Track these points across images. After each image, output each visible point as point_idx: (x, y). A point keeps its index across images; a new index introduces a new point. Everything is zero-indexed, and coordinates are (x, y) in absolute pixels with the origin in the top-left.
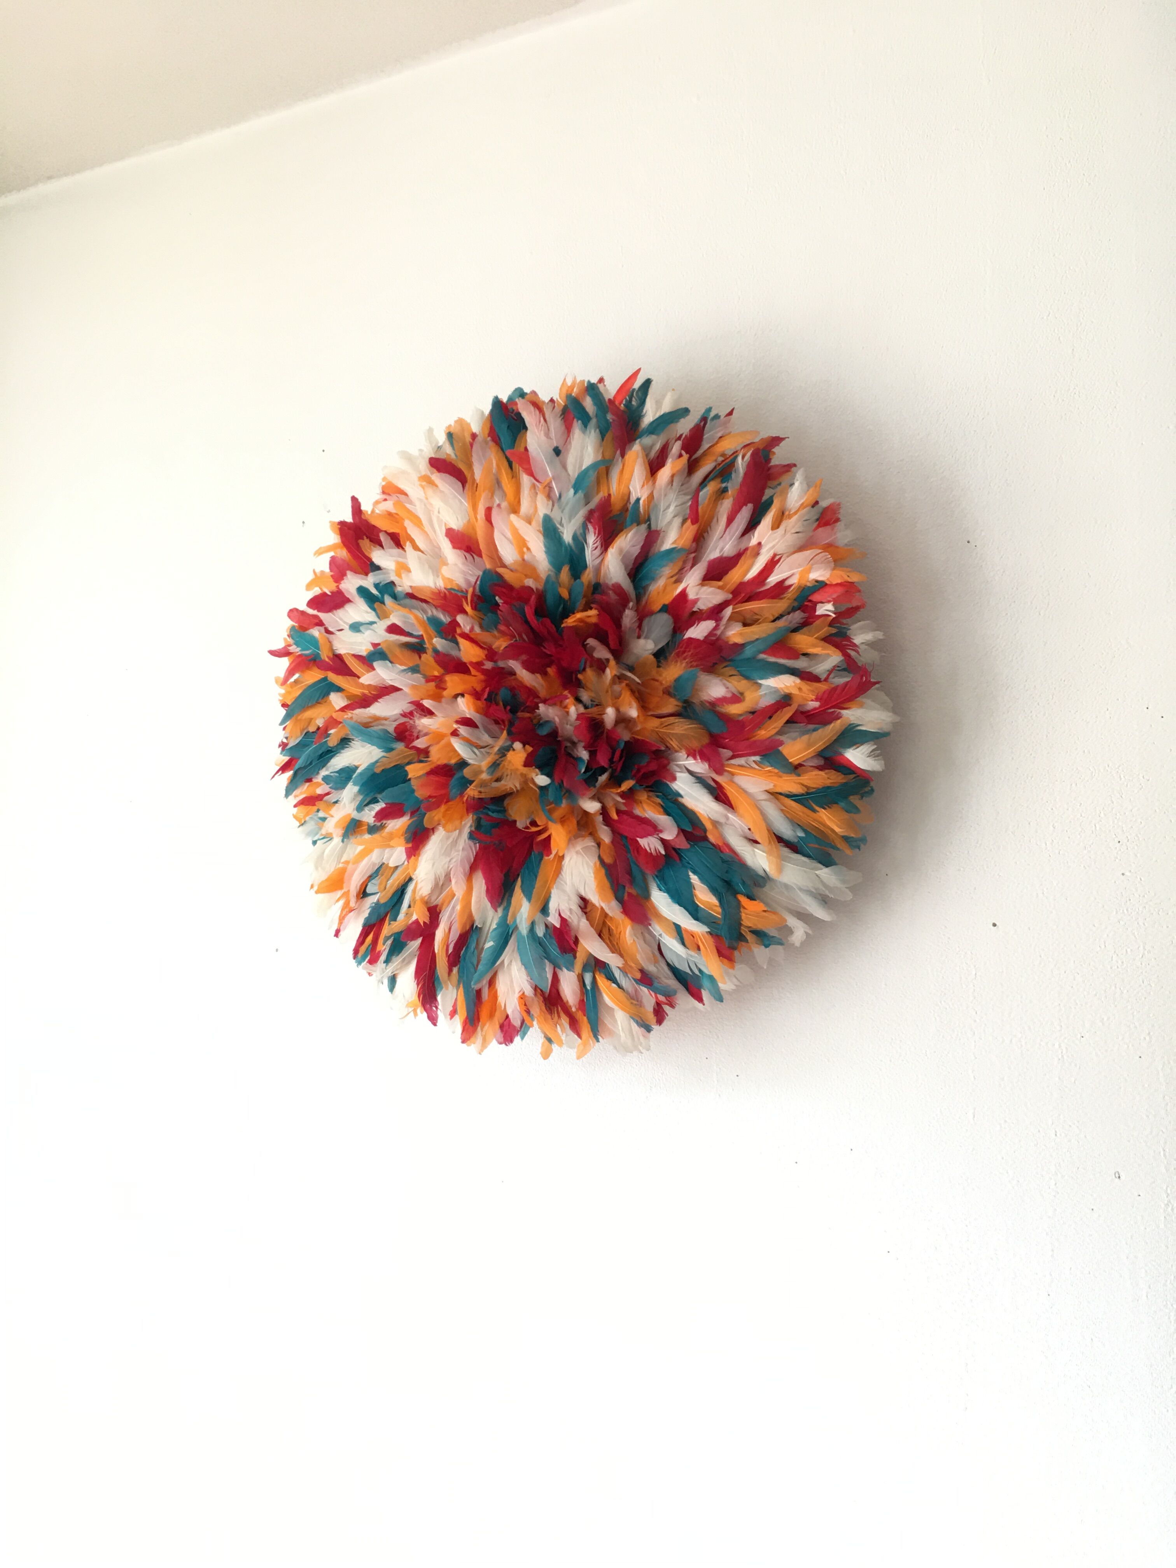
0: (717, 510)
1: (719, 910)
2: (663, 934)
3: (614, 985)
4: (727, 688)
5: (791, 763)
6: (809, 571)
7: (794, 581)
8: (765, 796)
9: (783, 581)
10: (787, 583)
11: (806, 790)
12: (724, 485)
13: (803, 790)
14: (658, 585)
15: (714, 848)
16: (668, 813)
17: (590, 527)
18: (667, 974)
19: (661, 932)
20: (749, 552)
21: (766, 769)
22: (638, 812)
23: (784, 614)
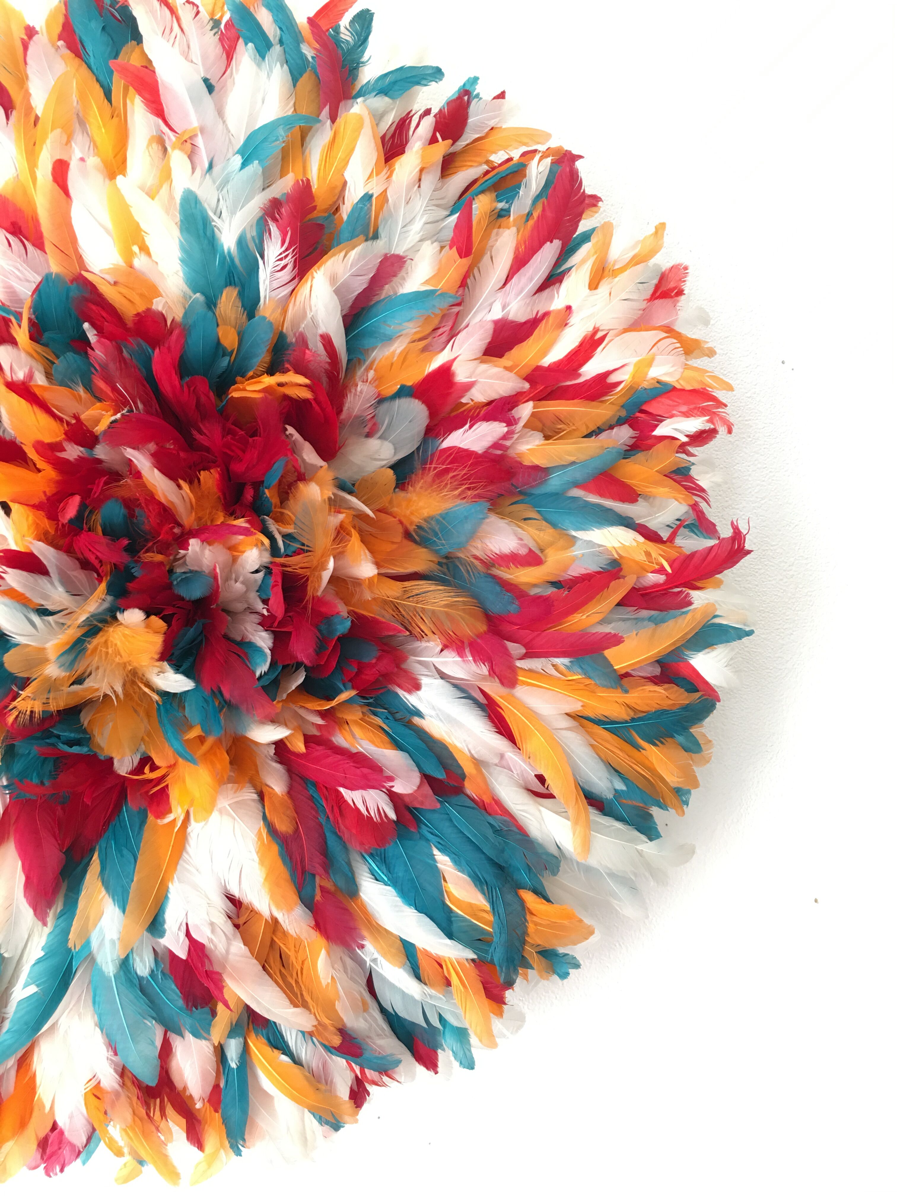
0: (490, 243)
1: (490, 918)
2: (381, 959)
3: (284, 1058)
4: (521, 539)
5: (615, 670)
6: (650, 363)
7: (624, 377)
8: (567, 723)
9: (608, 373)
10: (613, 379)
11: (632, 714)
12: (501, 205)
13: (628, 715)
14: (392, 349)
15: (475, 806)
16: (398, 746)
17: (273, 228)
18: (383, 1029)
19: (376, 955)
20: (551, 319)
21: (570, 678)
22: (340, 740)
23: (603, 427)
